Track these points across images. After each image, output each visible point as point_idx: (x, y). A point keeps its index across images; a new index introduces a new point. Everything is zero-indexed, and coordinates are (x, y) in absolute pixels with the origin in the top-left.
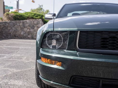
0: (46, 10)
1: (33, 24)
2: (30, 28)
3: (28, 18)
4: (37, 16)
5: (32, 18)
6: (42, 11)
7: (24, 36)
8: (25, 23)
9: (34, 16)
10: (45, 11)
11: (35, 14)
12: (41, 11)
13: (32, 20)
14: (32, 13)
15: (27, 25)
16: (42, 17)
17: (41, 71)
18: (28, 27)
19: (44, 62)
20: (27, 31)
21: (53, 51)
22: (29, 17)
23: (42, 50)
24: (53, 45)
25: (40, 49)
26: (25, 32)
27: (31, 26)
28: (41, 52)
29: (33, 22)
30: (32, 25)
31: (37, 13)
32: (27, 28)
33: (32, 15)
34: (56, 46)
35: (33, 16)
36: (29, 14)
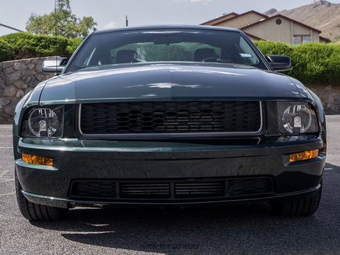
0: (82, 19)
1: (34, 73)
2: (25, 86)
3: (17, 53)
4: (45, 47)
5: (31, 53)
6: (69, 22)
7: (6, 113)
8: (9, 70)
9: (36, 45)
10: (78, 21)
11: (40, 40)
12: (66, 23)
13: (29, 60)
14: (29, 38)
15: (15, 76)
16: (65, 47)
17: (24, 183)
18: (17, 84)
19: (26, 162)
20: (15, 96)
21: (43, 141)
22: (20, 48)
23: (22, 141)
24: (41, 130)
25: (19, 138)
26: (8, 102)
27: (29, 78)
28: (21, 144)
29: (35, 67)
30: (30, 76)
31: (45, 36)
32: (16, 87)
33: (31, 41)
34: (47, 131)
35: (33, 45)
36: (20, 41)
